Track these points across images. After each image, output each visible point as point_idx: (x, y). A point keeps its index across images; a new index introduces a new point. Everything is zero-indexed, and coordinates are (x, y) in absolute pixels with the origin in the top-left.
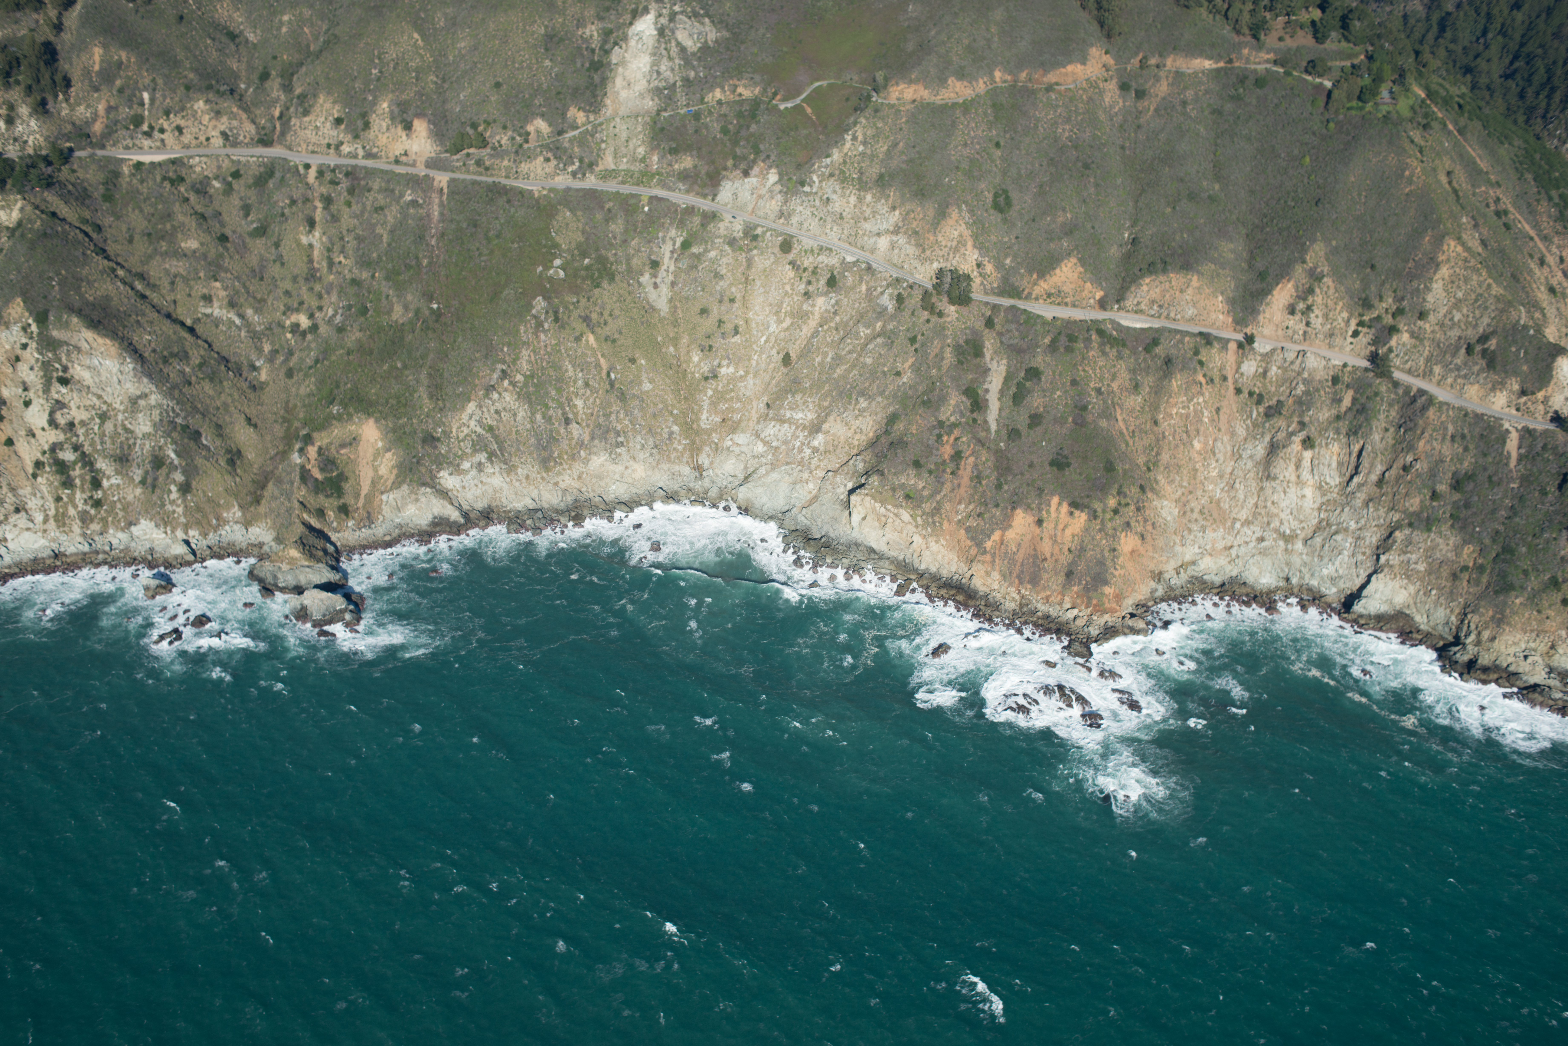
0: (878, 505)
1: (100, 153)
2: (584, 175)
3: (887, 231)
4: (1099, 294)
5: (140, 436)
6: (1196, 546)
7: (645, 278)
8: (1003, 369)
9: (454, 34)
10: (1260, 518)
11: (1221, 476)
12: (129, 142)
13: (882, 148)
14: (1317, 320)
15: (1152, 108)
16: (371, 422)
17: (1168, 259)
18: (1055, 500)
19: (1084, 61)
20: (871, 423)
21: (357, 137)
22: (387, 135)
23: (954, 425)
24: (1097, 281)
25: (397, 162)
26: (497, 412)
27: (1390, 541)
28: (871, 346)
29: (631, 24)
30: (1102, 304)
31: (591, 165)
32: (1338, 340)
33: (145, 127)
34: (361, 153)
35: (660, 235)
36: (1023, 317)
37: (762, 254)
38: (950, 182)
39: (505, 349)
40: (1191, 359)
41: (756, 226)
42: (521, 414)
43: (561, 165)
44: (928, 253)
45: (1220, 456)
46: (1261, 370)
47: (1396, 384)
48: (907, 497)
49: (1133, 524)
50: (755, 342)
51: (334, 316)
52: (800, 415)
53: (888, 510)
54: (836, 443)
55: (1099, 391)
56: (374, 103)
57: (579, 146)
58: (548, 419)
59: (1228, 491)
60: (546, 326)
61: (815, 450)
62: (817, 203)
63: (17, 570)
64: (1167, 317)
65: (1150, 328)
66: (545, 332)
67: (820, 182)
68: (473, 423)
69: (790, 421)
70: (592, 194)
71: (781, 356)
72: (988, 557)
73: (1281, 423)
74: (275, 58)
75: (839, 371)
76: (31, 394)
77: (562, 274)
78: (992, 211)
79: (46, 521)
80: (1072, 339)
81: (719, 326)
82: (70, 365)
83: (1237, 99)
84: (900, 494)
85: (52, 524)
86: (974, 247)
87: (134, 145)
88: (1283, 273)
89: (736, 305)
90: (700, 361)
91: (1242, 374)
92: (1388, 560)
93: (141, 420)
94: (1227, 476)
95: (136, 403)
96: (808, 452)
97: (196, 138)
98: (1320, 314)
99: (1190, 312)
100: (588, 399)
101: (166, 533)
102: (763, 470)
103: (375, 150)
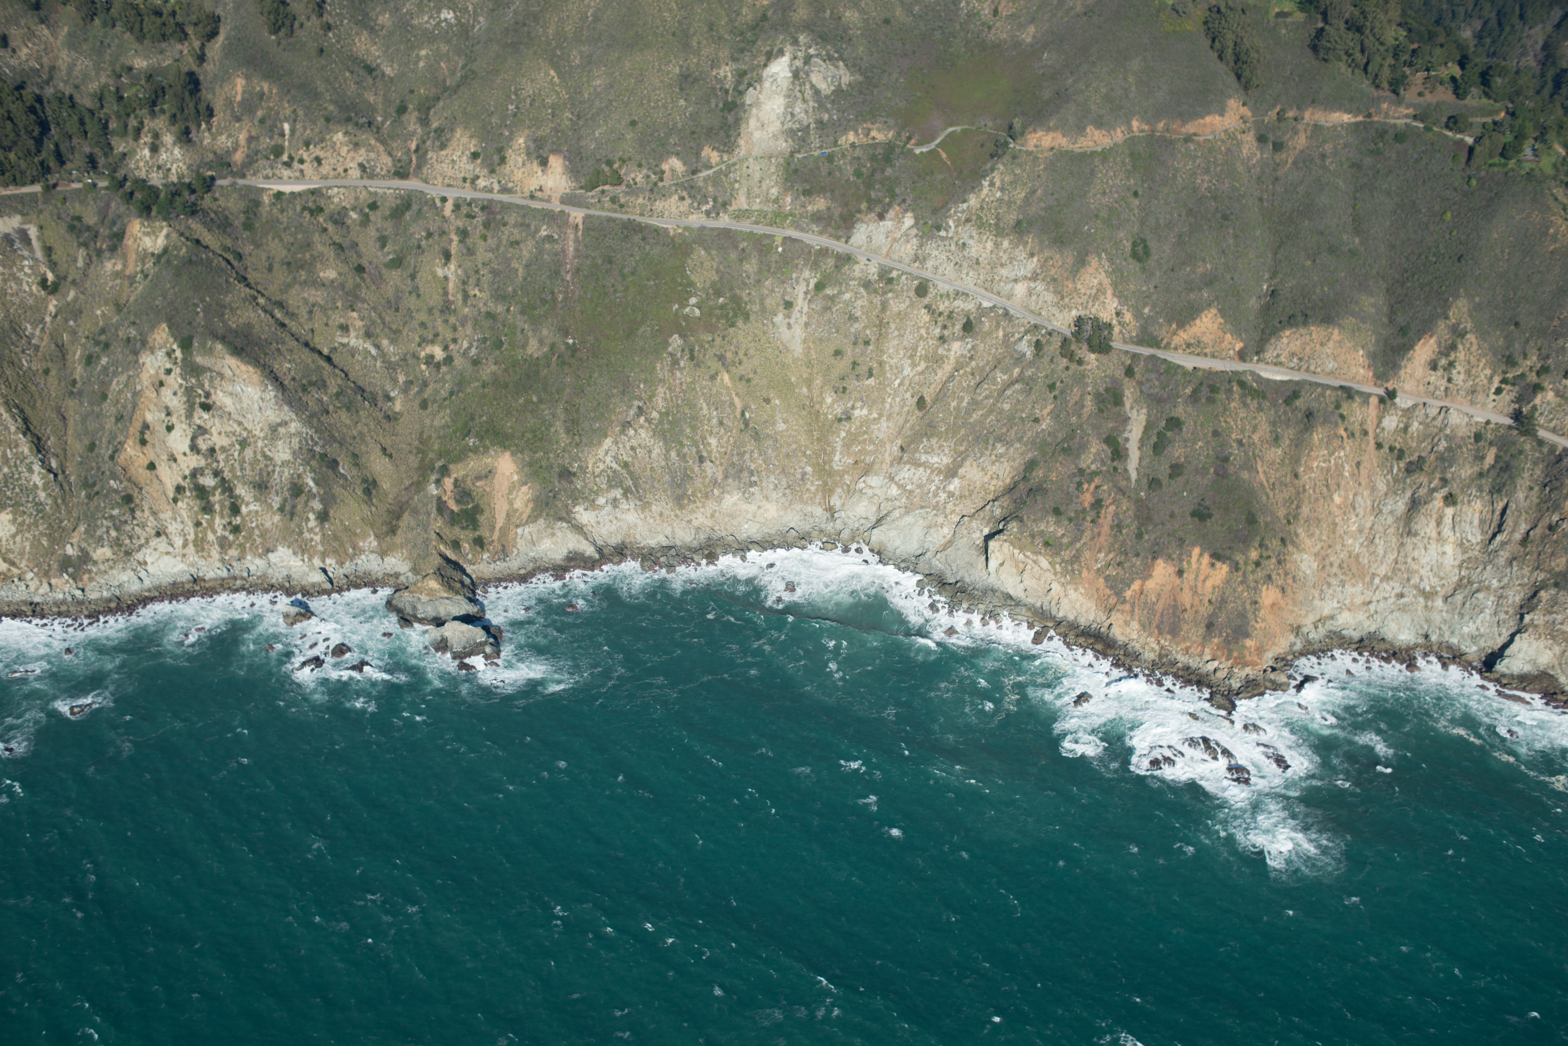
0: (1016, 551)
1: (241, 182)
2: (718, 214)
3: (1025, 278)
4: (1239, 346)
5: (279, 463)
6: (1335, 601)
7: (779, 319)
8: (1143, 418)
9: (589, 72)
10: (1399, 574)
11: (1361, 531)
12: (269, 172)
13: (1020, 194)
14: (1459, 377)
15: (1290, 161)
16: (507, 455)
17: (1308, 312)
18: (1196, 551)
19: (1222, 113)
20: (1008, 469)
21: (493, 171)
22: (522, 170)
23: (1095, 474)
24: (1237, 332)
25: (532, 197)
26: (633, 448)
27: (1535, 600)
28: (1008, 392)
29: (765, 65)
30: (1242, 356)
31: (725, 205)
32: (1480, 397)
33: (285, 158)
34: (496, 187)
35: (794, 275)
36: (1163, 367)
37: (897, 297)
38: (1089, 230)
39: (642, 386)
40: (1332, 413)
41: (891, 270)
42: (656, 451)
43: (695, 204)
44: (1067, 300)
45: (1360, 511)
46: (1402, 425)
47: (1541, 443)
48: (1047, 544)
49: (1274, 577)
50: (889, 385)
51: (469, 348)
52: (936, 459)
53: (1027, 557)
54: (971, 488)
55: (1240, 443)
56: (510, 138)
57: (714, 186)
58: (683, 457)
59: (1367, 546)
60: (682, 363)
61: (951, 495)
62: (953, 248)
63: (157, 594)
64: (1307, 370)
65: (1290, 381)
66: (680, 369)
67: (956, 227)
68: (608, 459)
69: (925, 465)
70: (726, 233)
71: (916, 399)
72: (1127, 607)
73: (1423, 479)
74: (412, 92)
75: (975, 416)
76: (174, 419)
77: (697, 312)
78: (1130, 260)
79: (185, 545)
80: (1214, 389)
81: (853, 368)
82: (212, 391)
83: (1376, 153)
84: (1039, 541)
85: (191, 548)
86: (1114, 295)
87: (274, 175)
88: (1425, 328)
89: (871, 347)
90: (834, 402)
91: (1383, 429)
92: (1532, 620)
93: (280, 448)
94: (1367, 531)
95: (276, 430)
96: (943, 496)
97: (335, 170)
98: (1462, 371)
99: (1330, 366)
100: (722, 437)
101: (303, 560)
102: (896, 513)
103: (510, 185)
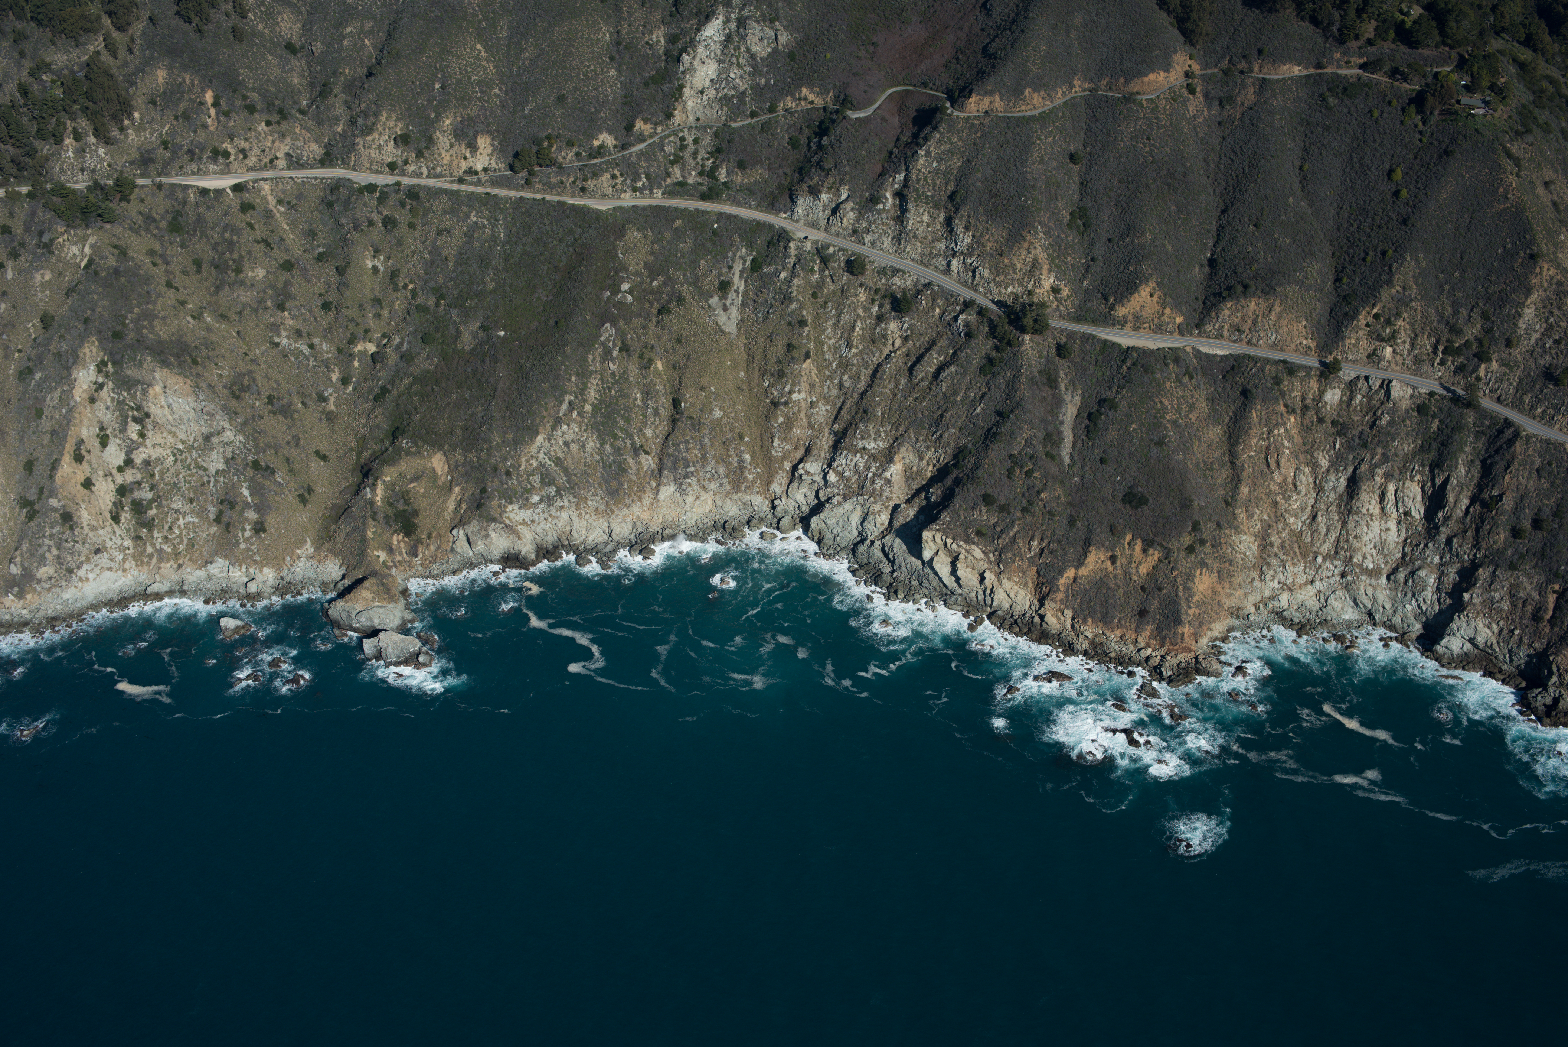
0: (949, 541)
1: (166, 180)
2: (651, 191)
4: (1179, 320)
5: (214, 473)
6: (1276, 581)
7: (714, 300)
8: (1078, 399)
9: (517, 43)
10: (1342, 552)
11: (1302, 509)
12: (194, 168)
13: (956, 164)
15: (1237, 117)
16: (439, 454)
17: (1249, 284)
18: (1128, 537)
19: (1167, 68)
20: (943, 455)
21: (420, 156)
22: (451, 152)
23: (1027, 459)
24: (1177, 306)
25: (461, 181)
26: (566, 444)
27: (1473, 578)
28: (943, 375)
29: (698, 29)
30: (1182, 331)
31: (658, 182)
32: (1426, 367)
34: (425, 171)
35: (730, 254)
36: (1099, 346)
37: (834, 275)
38: (1025, 201)
39: (573, 379)
40: (1271, 389)
41: (828, 246)
42: (590, 445)
43: (629, 181)
44: (1003, 276)
45: (1302, 488)
46: (1345, 398)
47: (1484, 414)
48: (979, 533)
49: (1208, 561)
50: (827, 367)
51: (401, 343)
52: (873, 445)
53: (960, 546)
54: (908, 474)
55: (1175, 423)
56: (437, 120)
57: (647, 161)
58: (617, 450)
59: (1310, 524)
60: (615, 353)
61: (887, 481)
62: (890, 221)
64: (1249, 343)
65: (1231, 355)
66: (613, 360)
67: (894, 199)
68: (541, 456)
69: (861, 451)
70: (659, 212)
72: (1061, 596)
73: (1365, 454)
74: (336, 73)
75: (911, 400)
76: (108, 433)
77: (630, 298)
78: (1069, 232)
79: (125, 560)
80: (1148, 369)
81: (789, 351)
82: (144, 403)
84: (972, 530)
85: (131, 562)
86: (1050, 270)
87: (199, 169)
88: (1370, 295)
89: (807, 329)
90: (770, 387)
91: (1325, 403)
92: (1470, 598)
93: (214, 457)
94: (1309, 508)
95: (209, 440)
97: (260, 161)
99: (1273, 338)
100: (656, 427)
102: (835, 500)
103: (439, 169)
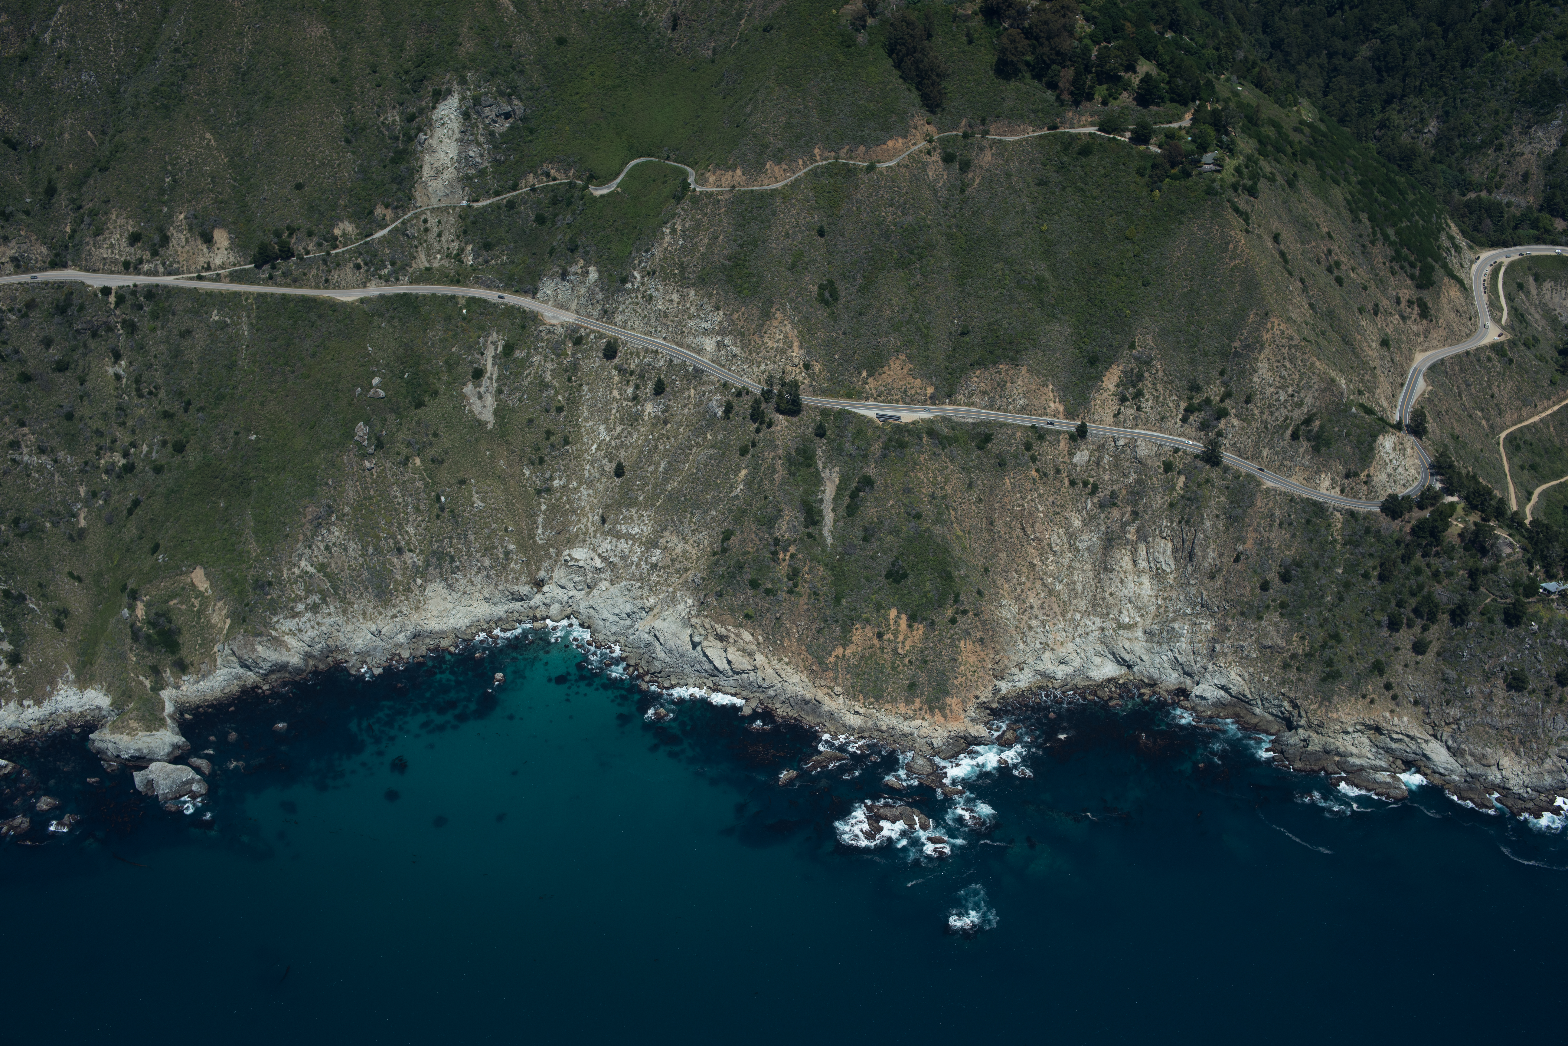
0: (718, 626)
2: (397, 279)
4: (930, 390)
6: (1038, 642)
7: (469, 389)
8: (836, 476)
9: (248, 130)
10: (1099, 609)
11: (1059, 570)
13: (702, 241)
14: (1147, 405)
15: (977, 181)
16: (200, 569)
18: (893, 613)
19: (905, 134)
20: (707, 538)
21: (155, 254)
22: (187, 248)
23: (789, 543)
24: (927, 376)
25: (200, 278)
26: (327, 548)
28: (702, 457)
29: (434, 108)
30: (934, 400)
31: (403, 268)
32: (1169, 424)
34: (161, 269)
35: (481, 340)
36: (853, 421)
37: (587, 357)
38: (773, 278)
39: (330, 482)
40: (1023, 455)
41: (579, 328)
42: (352, 548)
43: (372, 270)
44: (755, 355)
45: (1057, 549)
46: (1094, 459)
47: (1226, 469)
48: (747, 616)
49: (971, 630)
50: (586, 451)
51: (149, 452)
52: (636, 530)
53: (729, 630)
54: (674, 557)
55: (932, 496)
56: (170, 216)
57: (390, 247)
58: (380, 550)
59: (1067, 584)
60: (371, 452)
61: (654, 566)
62: (640, 300)
64: (999, 409)
65: (982, 422)
66: (369, 458)
67: (643, 277)
68: (303, 563)
69: (626, 536)
70: (406, 300)
71: (614, 465)
73: (1115, 513)
74: (60, 168)
75: (673, 483)
77: (382, 393)
78: (818, 306)
80: (903, 444)
81: (548, 437)
83: (1062, 167)
84: (739, 614)
86: (801, 346)
88: (1111, 358)
89: (564, 413)
90: (532, 474)
91: (1075, 465)
92: (1223, 649)
94: (1066, 568)
96: (646, 568)
98: (1151, 398)
99: (1021, 402)
100: (419, 524)
102: (602, 588)
103: (176, 266)
